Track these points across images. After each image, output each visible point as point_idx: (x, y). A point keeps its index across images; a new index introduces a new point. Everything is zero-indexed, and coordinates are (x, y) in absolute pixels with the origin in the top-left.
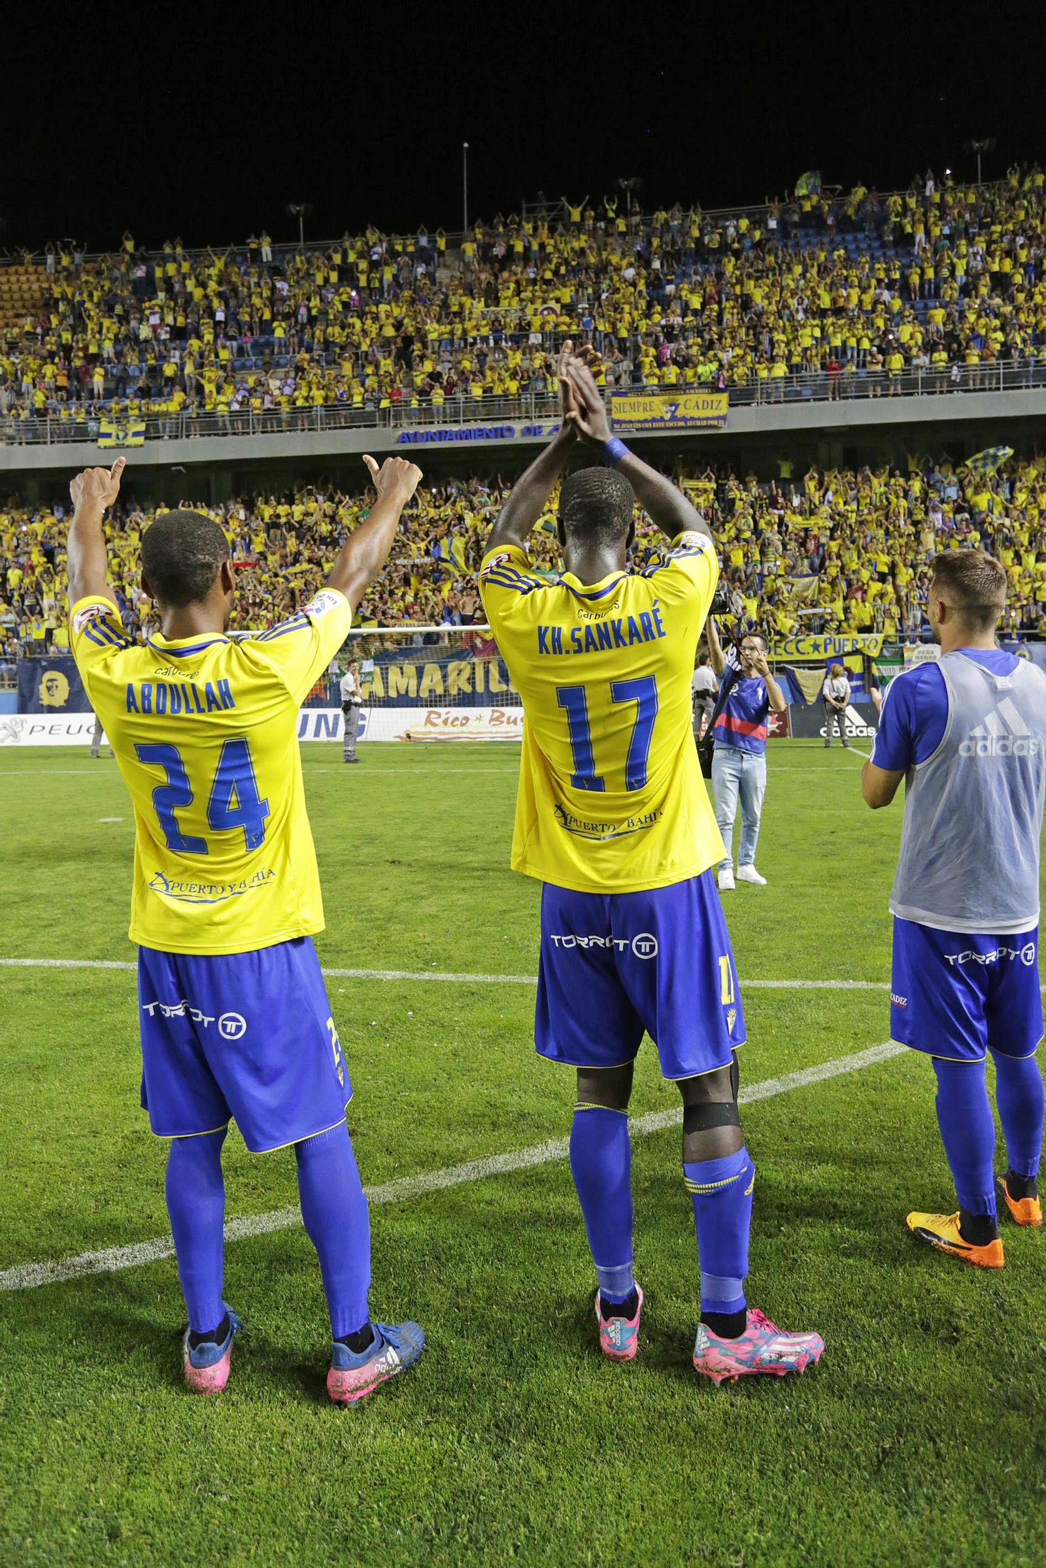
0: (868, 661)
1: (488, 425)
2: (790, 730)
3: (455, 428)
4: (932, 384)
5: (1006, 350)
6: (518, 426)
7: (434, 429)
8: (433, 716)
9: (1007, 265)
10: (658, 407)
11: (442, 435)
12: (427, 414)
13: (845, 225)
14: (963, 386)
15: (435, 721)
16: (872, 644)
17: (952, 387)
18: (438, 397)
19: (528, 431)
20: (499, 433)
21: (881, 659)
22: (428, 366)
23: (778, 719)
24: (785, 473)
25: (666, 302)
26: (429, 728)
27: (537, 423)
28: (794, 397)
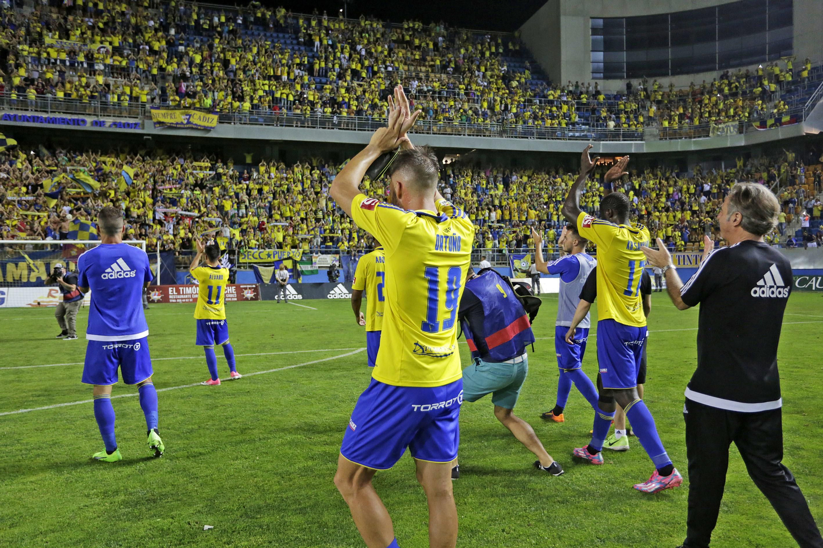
0: (295, 263)
1: (69, 117)
2: (260, 297)
3: (45, 115)
4: (324, 123)
5: (359, 112)
6: (89, 120)
7: (29, 114)
8: (53, 292)
9: (359, 67)
10: (179, 117)
11: (35, 119)
12: (23, 104)
13: (278, 28)
14: (338, 126)
15: (54, 295)
16: (297, 255)
17: (334, 126)
18: (32, 94)
19: (95, 123)
20: (76, 122)
21: (302, 262)
22: (22, 72)
23: (254, 292)
24: (249, 160)
25: (180, 56)
26: (51, 299)
27: (102, 119)
28: (254, 122)
